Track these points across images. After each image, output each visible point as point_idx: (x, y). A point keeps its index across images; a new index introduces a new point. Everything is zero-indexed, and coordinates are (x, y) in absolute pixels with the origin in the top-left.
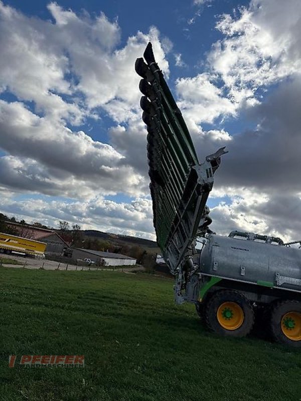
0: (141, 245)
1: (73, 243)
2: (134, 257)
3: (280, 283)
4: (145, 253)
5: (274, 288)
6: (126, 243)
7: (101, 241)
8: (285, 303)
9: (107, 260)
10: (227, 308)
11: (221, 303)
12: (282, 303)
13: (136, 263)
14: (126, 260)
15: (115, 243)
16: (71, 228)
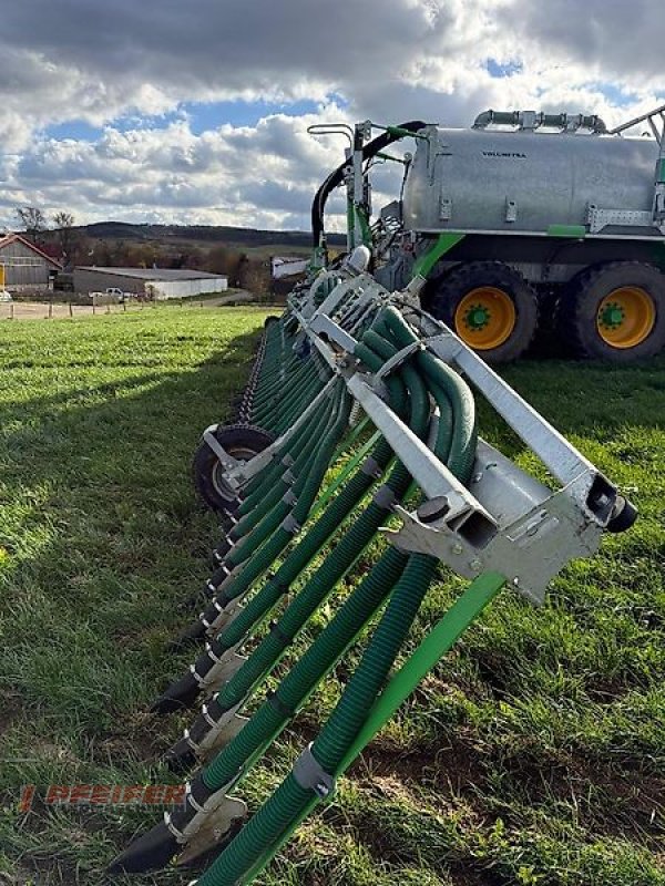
0: (231, 243)
1: (68, 260)
2: (219, 272)
3: (597, 226)
4: (243, 259)
5: (586, 240)
6: (196, 244)
7: (134, 246)
8: (608, 269)
9: (158, 286)
10: (476, 306)
11: (463, 293)
12: (602, 272)
13: (229, 285)
14: (202, 281)
15: (167, 247)
16: (51, 225)
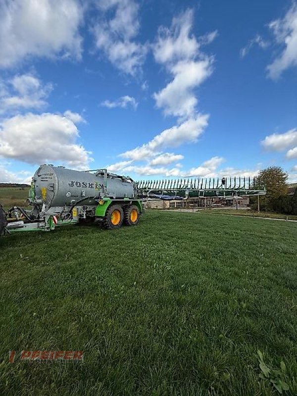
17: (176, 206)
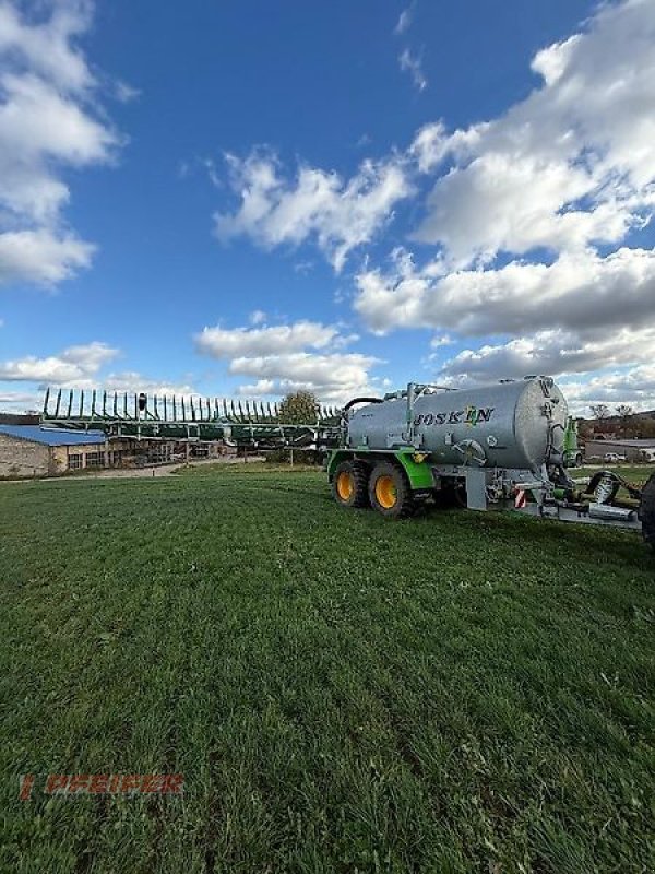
17: (84, 466)
